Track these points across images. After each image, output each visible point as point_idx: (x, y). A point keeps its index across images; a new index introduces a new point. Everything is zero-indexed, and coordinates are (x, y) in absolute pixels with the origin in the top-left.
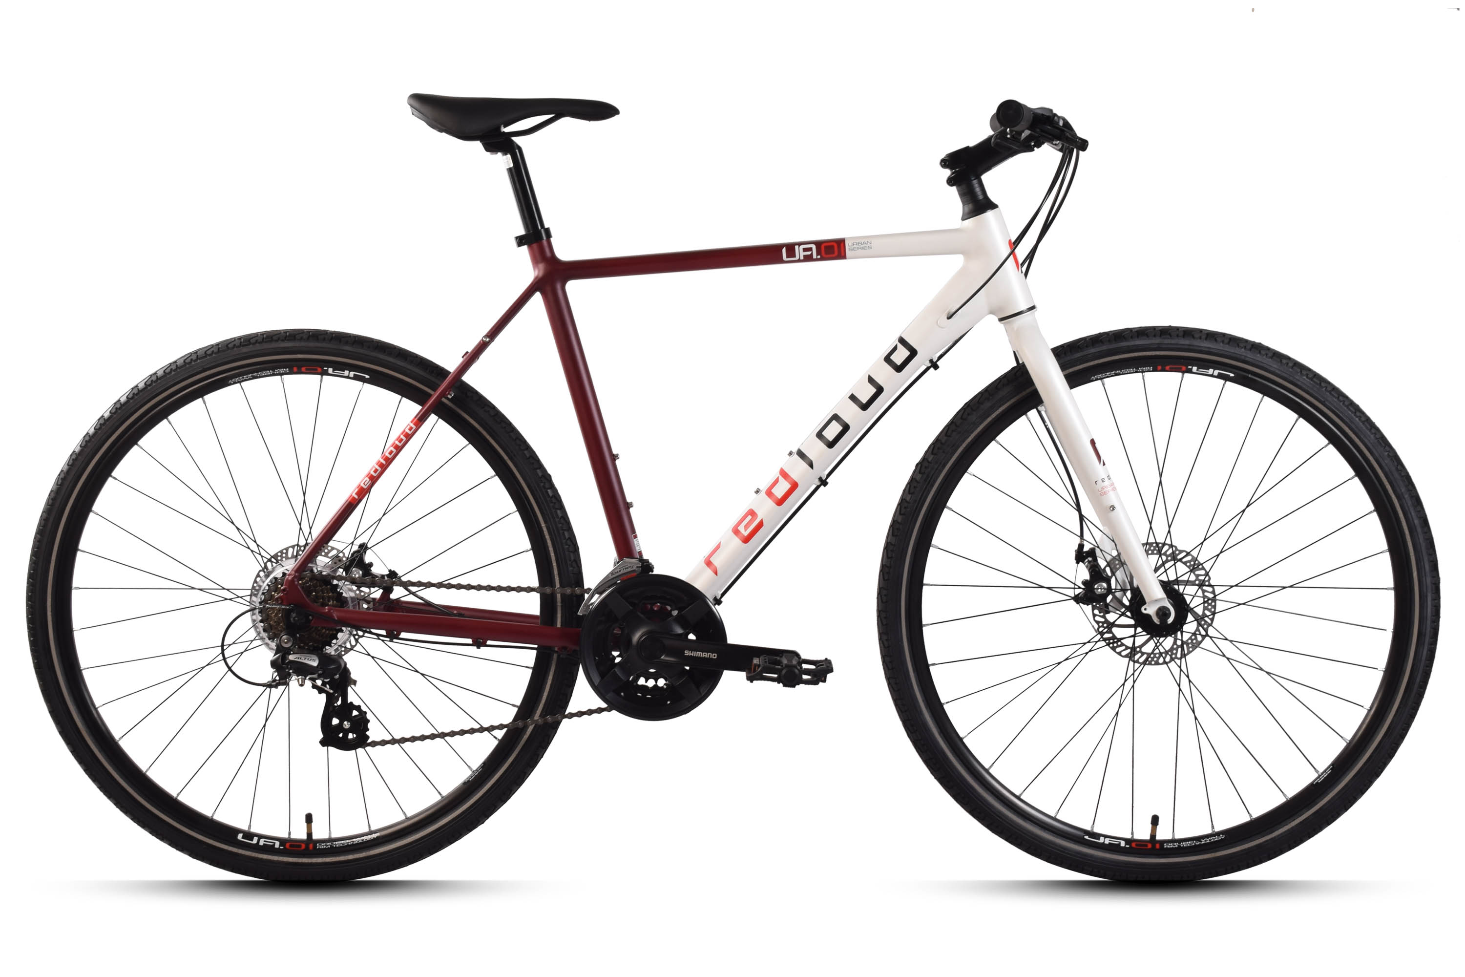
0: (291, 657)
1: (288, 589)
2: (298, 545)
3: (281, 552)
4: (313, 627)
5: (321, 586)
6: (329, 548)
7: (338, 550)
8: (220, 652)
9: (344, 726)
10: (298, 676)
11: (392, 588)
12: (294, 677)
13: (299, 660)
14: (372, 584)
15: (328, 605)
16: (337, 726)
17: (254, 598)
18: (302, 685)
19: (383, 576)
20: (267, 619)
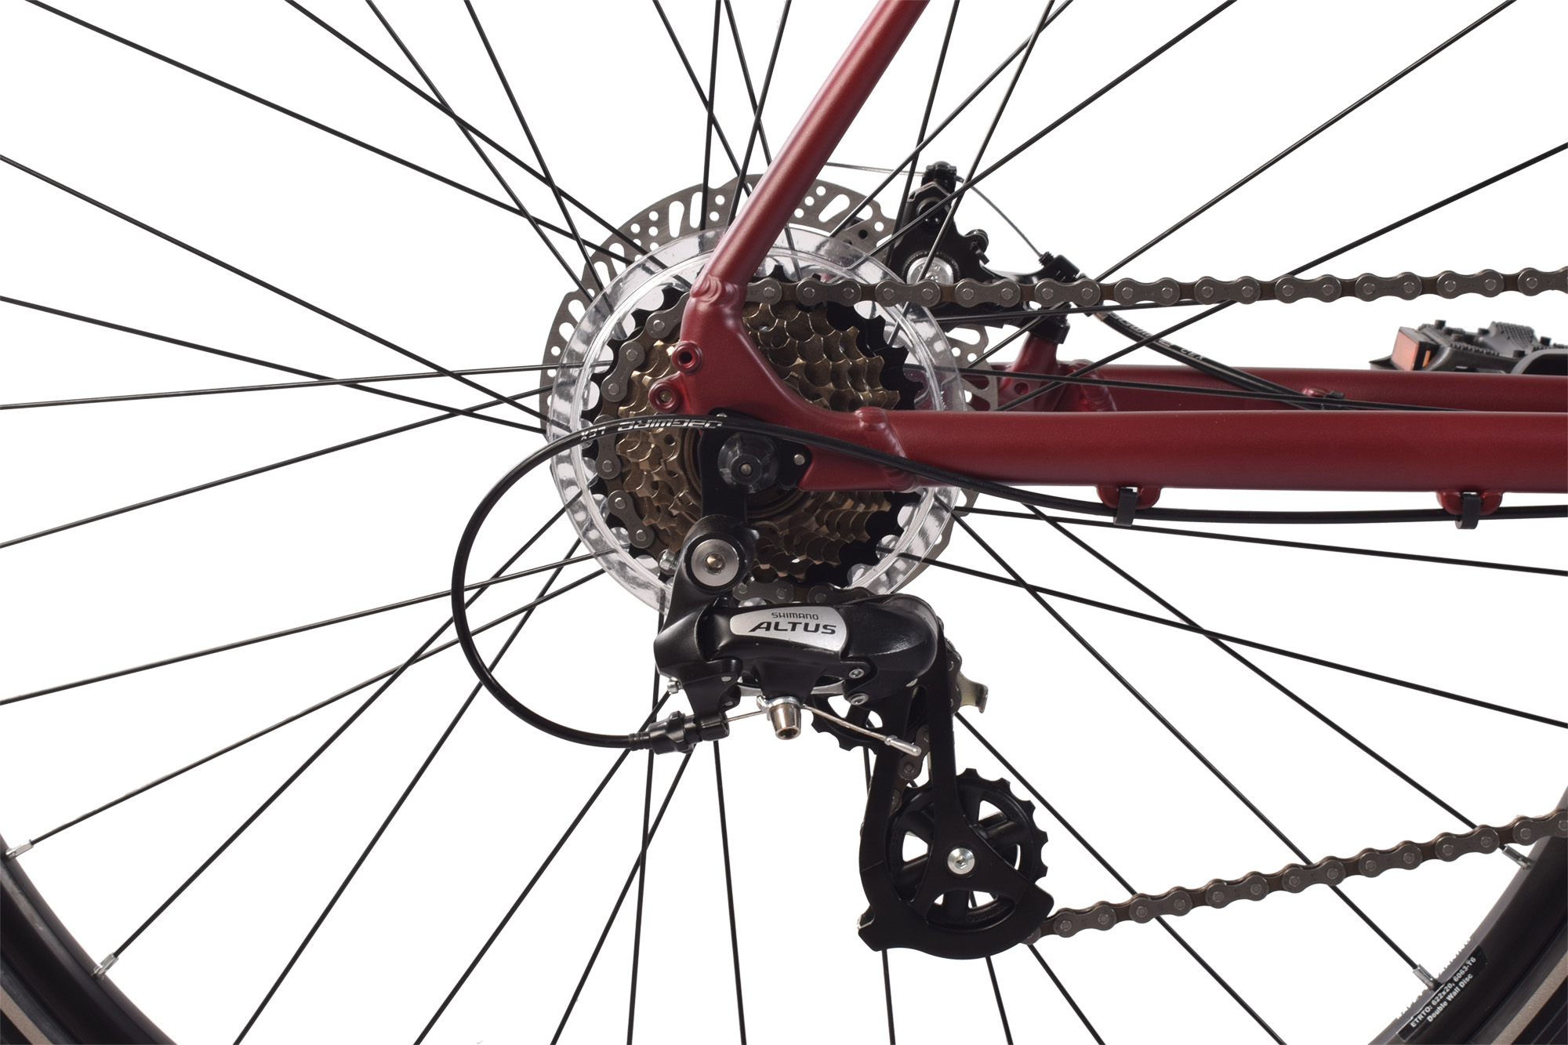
0: (740, 625)
1: (699, 351)
2: (705, 188)
3: (642, 219)
4: (806, 496)
5: (821, 331)
6: (821, 191)
7: (854, 196)
8: (449, 613)
9: (952, 866)
10: (769, 699)
11: (1064, 321)
12: (749, 702)
13: (772, 634)
14: (985, 314)
15: (856, 404)
16: (920, 864)
17: (557, 404)
18: (788, 734)
19: (1025, 279)
20: (622, 476)
